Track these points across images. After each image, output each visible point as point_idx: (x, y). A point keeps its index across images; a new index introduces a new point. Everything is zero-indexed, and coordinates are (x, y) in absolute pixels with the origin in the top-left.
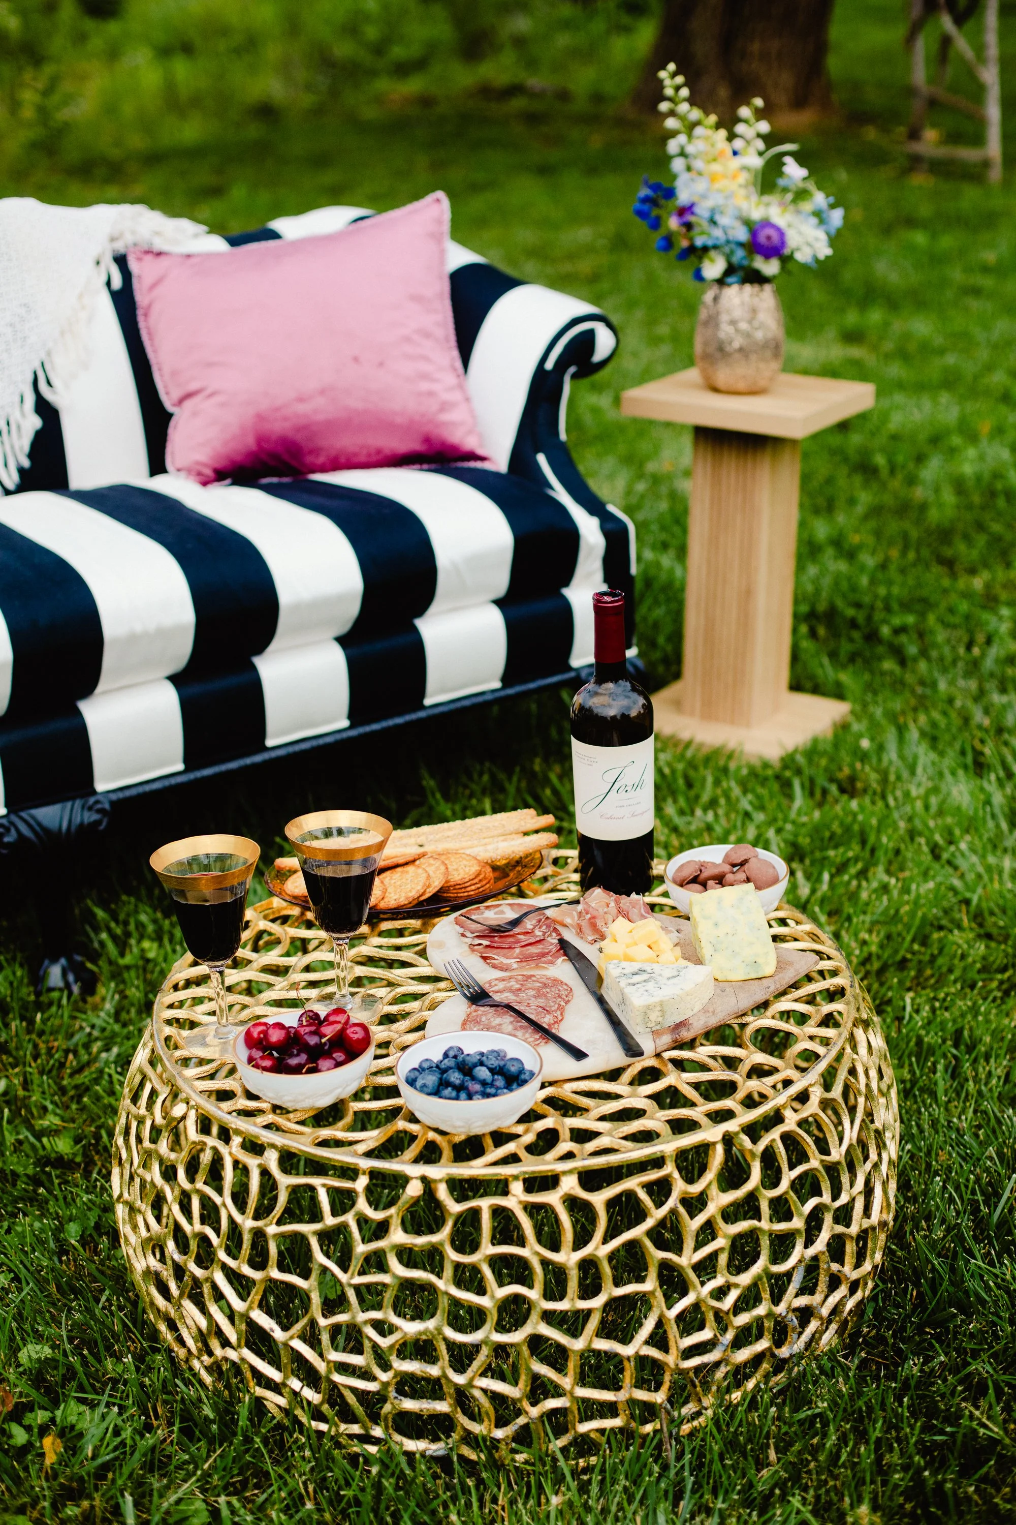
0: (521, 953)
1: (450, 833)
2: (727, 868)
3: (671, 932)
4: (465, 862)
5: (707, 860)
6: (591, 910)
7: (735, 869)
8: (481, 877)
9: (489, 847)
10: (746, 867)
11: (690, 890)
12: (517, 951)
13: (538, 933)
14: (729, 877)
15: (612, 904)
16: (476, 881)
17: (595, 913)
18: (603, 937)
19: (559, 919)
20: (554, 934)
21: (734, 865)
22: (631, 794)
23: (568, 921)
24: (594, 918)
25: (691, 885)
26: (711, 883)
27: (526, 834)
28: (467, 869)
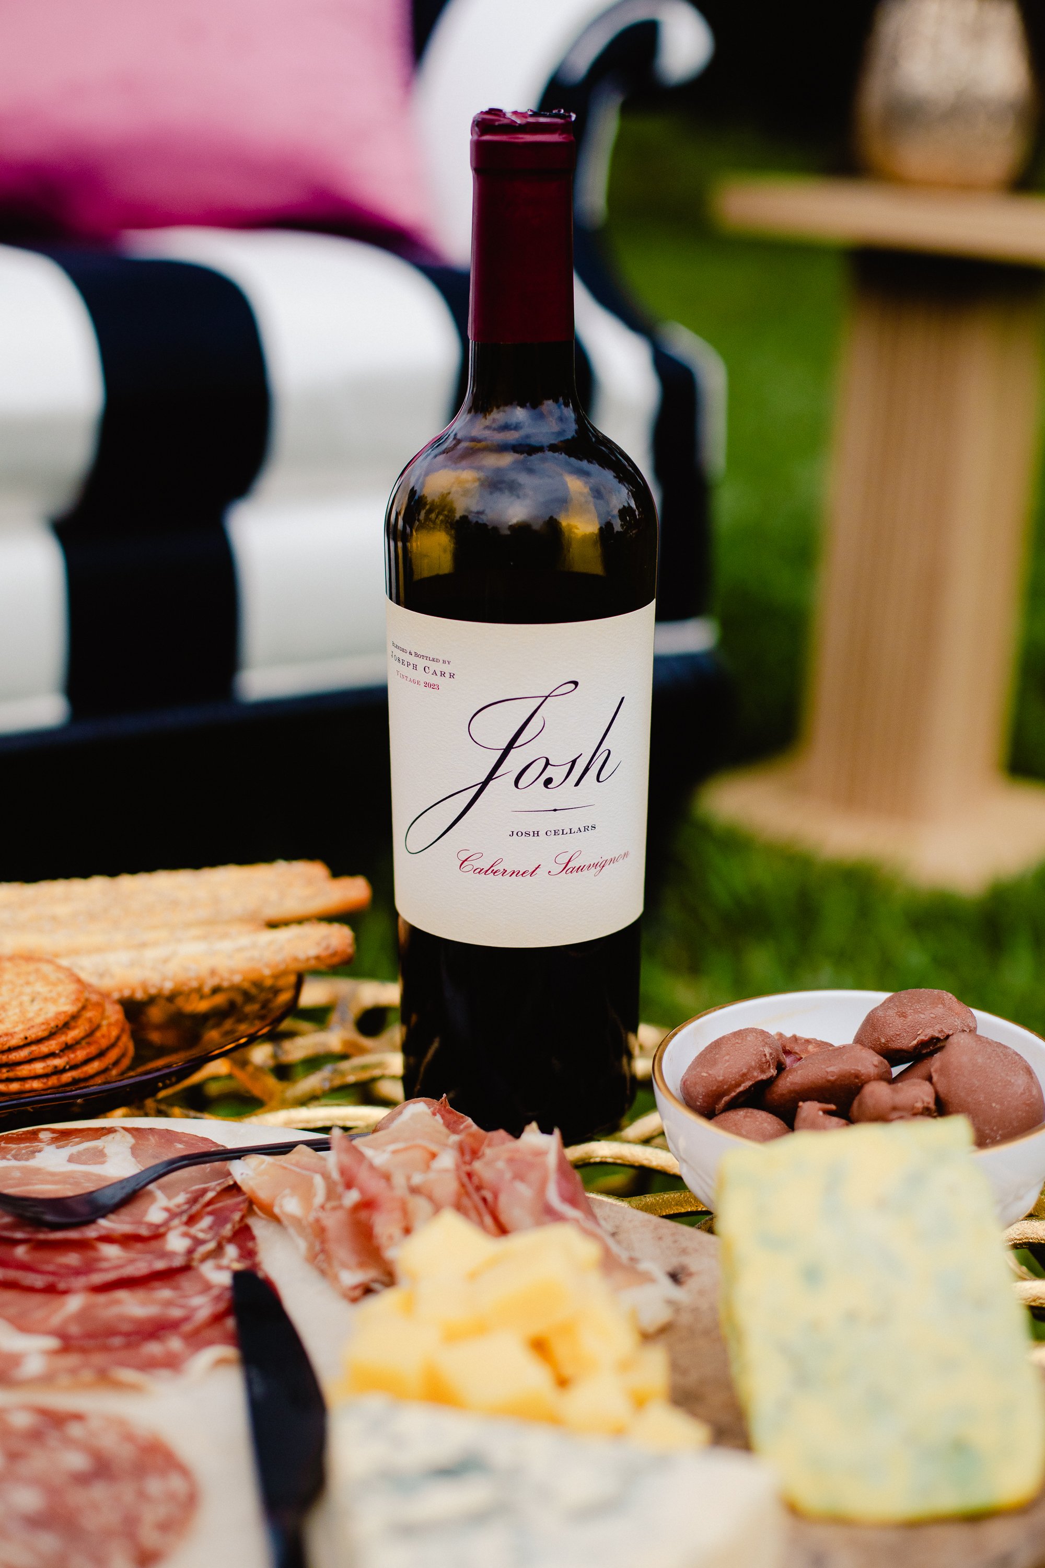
0: (83, 1315)
1: (62, 910)
2: (869, 1062)
3: (646, 1278)
4: (40, 988)
5: (805, 1033)
6: (363, 1175)
7: (896, 1071)
8: (72, 1035)
9: (151, 954)
10: (936, 1062)
11: (737, 1131)
12: (74, 1303)
13: (176, 1243)
14: (877, 1093)
15: (447, 1160)
16: (53, 1045)
17: (375, 1186)
18: (389, 1279)
19: (263, 1195)
20: (231, 1251)
21: (892, 1056)
22: (564, 794)
23: (290, 1206)
24: (368, 1204)
25: (740, 1115)
26: (809, 1109)
27: (273, 925)
28: (32, 1010)
